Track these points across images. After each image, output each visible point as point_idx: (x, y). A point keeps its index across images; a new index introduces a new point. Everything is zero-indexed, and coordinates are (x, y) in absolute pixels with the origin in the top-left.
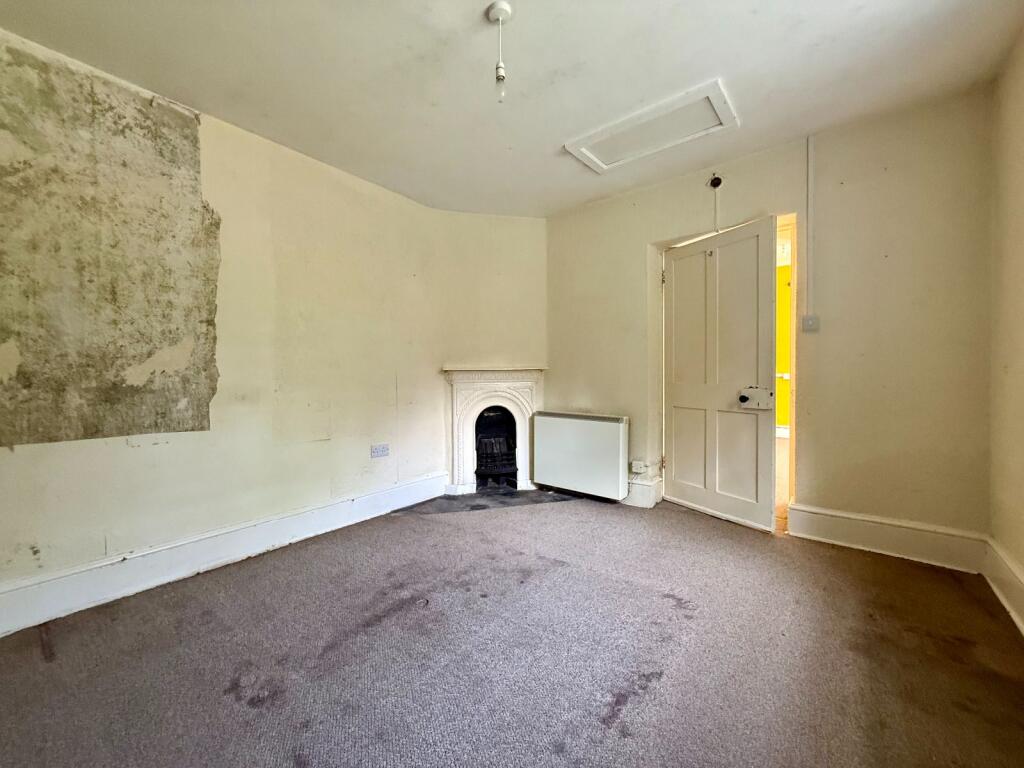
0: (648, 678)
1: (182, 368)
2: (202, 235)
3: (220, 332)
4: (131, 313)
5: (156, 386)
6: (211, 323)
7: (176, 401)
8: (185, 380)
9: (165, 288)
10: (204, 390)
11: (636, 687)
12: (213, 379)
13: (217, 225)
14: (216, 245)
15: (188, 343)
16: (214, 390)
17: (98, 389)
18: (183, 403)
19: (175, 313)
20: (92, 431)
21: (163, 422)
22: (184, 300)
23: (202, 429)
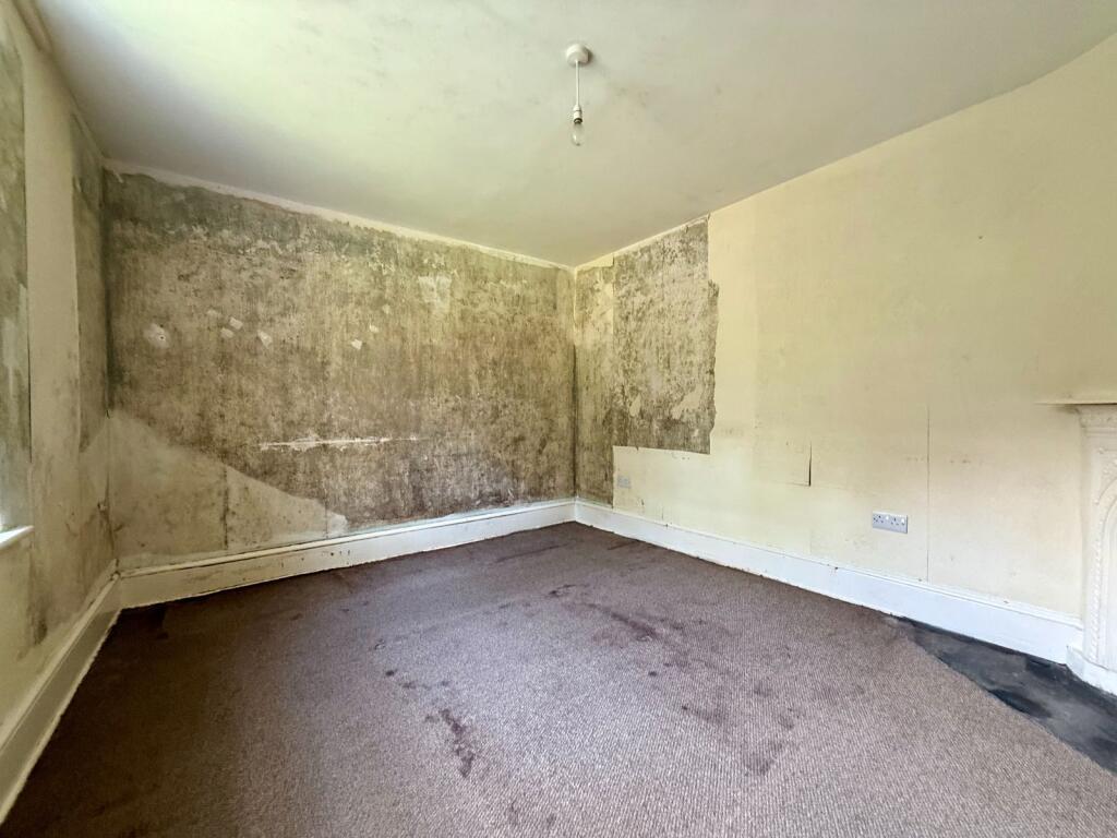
0: (469, 761)
1: (696, 408)
2: (708, 307)
3: (717, 378)
4: (675, 373)
5: (684, 420)
6: (712, 372)
7: (693, 430)
8: (698, 417)
9: (689, 352)
10: (707, 423)
11: (463, 746)
12: (712, 415)
13: (716, 294)
14: (715, 311)
15: (699, 389)
16: (713, 424)
17: (663, 420)
18: (696, 433)
19: (694, 369)
20: (660, 445)
21: (687, 445)
22: (697, 359)
23: (706, 453)
